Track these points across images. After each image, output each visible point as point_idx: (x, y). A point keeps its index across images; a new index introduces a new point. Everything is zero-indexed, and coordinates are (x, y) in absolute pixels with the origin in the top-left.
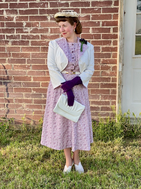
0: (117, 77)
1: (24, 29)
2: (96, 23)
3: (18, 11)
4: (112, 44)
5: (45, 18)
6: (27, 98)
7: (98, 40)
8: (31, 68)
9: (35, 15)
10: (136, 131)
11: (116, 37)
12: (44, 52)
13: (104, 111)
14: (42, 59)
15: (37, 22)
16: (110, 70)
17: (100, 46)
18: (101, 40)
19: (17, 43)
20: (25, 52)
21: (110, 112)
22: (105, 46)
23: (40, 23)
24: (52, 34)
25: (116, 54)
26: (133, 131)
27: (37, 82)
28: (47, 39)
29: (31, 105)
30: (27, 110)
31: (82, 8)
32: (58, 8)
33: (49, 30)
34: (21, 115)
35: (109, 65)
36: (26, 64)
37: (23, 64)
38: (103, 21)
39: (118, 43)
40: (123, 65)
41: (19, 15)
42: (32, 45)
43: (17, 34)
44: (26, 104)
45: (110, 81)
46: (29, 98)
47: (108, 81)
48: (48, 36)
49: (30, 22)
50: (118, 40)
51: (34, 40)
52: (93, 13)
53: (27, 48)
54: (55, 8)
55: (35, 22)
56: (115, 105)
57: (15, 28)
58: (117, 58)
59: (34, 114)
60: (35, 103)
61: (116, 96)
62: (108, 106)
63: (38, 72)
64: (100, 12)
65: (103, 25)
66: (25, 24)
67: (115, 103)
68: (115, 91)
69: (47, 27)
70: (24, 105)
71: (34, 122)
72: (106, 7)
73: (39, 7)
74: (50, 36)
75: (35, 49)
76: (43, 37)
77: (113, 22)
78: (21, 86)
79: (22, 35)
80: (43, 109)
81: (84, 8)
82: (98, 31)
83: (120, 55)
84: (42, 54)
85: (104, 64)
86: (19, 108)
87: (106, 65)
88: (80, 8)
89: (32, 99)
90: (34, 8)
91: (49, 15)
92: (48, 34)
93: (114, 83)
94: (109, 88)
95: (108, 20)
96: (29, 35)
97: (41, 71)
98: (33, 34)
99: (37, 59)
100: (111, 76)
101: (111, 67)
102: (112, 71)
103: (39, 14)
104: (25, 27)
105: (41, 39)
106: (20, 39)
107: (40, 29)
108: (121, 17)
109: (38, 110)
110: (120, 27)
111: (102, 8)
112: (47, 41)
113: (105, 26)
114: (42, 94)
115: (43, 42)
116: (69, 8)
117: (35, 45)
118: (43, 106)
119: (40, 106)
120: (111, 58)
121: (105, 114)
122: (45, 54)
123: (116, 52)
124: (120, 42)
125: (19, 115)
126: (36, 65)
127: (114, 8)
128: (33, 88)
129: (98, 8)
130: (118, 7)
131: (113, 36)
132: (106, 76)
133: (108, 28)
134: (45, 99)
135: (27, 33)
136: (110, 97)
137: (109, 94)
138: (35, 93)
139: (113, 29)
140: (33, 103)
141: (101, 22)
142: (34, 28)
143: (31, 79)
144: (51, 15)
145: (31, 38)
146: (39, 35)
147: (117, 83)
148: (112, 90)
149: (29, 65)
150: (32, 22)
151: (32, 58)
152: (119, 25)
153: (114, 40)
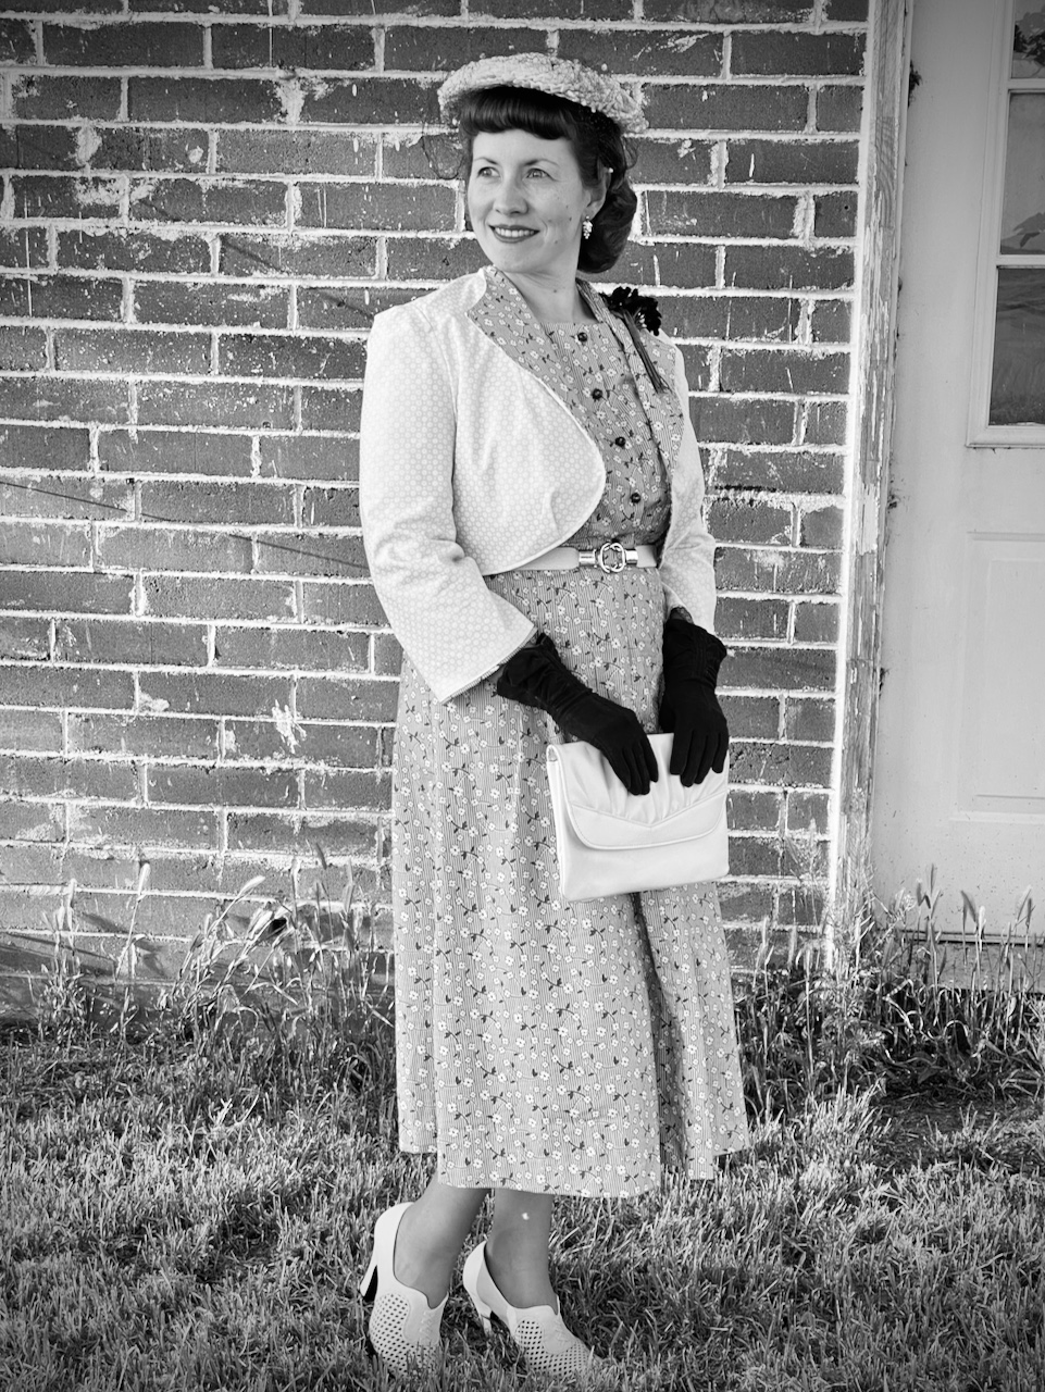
0: (843, 600)
1: (84, 181)
2: (683, 152)
3: (38, 38)
4: (805, 326)
5: (260, 100)
6: (94, 755)
7: (690, 293)
8: (130, 503)
9: (176, 73)
10: (981, 1045)
11: (838, 271)
12: (248, 380)
13: (730, 880)
14: (223, 430)
15: (191, 125)
16: (785, 541)
17: (703, 342)
18: (715, 294)
19: (18, 295)
20: (88, 376)
21: (779, 883)
22: (750, 347)
23: (214, 138)
24: (315, 235)
25: (838, 411)
26: (962, 1045)
27: (184, 621)
28: (272, 273)
29: (123, 812)
30: (95, 854)
31: (570, 25)
32: (371, 21)
33: (294, 199)
34: (36, 891)
35: (775, 500)
36: (89, 475)
37: (68, 474)
38: (735, 136)
39: (858, 323)
40: (893, 505)
41: (41, 68)
42: (142, 319)
43: (27, 223)
44: (85, 802)
45: (781, 634)
46: (107, 757)
47: (766, 633)
48: (281, 244)
49: (134, 125)
50: (855, 295)
51: (161, 277)
52: (658, 73)
53: (106, 341)
54: (343, 20)
55: (172, 125)
56: (822, 827)
57: (8, 174)
58: (840, 442)
59: (153, 883)
60: (156, 796)
61: (830, 750)
62: (761, 834)
63: (191, 539)
64: (716, 69)
65: (735, 173)
66: (88, 145)
67: (813, 811)
68: (817, 712)
69: (279, 177)
70: (69, 807)
71: (150, 952)
72: (765, 27)
73: (211, 8)
74: (298, 244)
75: (171, 347)
76: (241, 255)
77: (821, 149)
78: (49, 656)
79: (61, 235)
80: (226, 844)
81: (583, 32)
82: (694, 221)
83: (866, 420)
84: (229, 397)
85: (739, 488)
86: (27, 837)
87: (751, 502)
88: (548, 29)
89: (133, 762)
90: (171, 14)
91: (290, 74)
92: (281, 232)
93: (815, 648)
94: (771, 687)
95: (777, 129)
96: (123, 232)
97: (213, 536)
98: (156, 228)
99: (184, 429)
100: (795, 593)
101: (795, 519)
102: (804, 550)
103: (214, 62)
104: (88, 166)
105: (221, 270)
106: (47, 264)
107: (215, 187)
108: (886, 110)
109: (182, 857)
110: (874, 189)
111: (733, 33)
112: (269, 290)
113: (750, 183)
114: (222, 726)
115: (235, 297)
116: (457, 24)
117: (170, 321)
118: (226, 823)
119: (197, 823)
120: (797, 441)
121: (733, 898)
122: (257, 395)
123: (836, 392)
124: (873, 315)
125: (22, 888)
126: (175, 486)
127: (825, 34)
128: (143, 675)
129: (701, 36)
130: (865, 34)
131: (813, 269)
132: (748, 590)
133: (774, 199)
134: (247, 762)
135: (109, 217)
136: (781, 758)
137: (769, 738)
138: (166, 710)
139: (818, 207)
140: (146, 799)
141: (716, 147)
142: (162, 178)
143: (132, 595)
144: (307, 76)
145: (139, 261)
146: (208, 240)
147: (842, 649)
148: (796, 706)
149: (114, 485)
150: (149, 125)
151: (139, 428)
152: (869, 178)
153: (820, 297)
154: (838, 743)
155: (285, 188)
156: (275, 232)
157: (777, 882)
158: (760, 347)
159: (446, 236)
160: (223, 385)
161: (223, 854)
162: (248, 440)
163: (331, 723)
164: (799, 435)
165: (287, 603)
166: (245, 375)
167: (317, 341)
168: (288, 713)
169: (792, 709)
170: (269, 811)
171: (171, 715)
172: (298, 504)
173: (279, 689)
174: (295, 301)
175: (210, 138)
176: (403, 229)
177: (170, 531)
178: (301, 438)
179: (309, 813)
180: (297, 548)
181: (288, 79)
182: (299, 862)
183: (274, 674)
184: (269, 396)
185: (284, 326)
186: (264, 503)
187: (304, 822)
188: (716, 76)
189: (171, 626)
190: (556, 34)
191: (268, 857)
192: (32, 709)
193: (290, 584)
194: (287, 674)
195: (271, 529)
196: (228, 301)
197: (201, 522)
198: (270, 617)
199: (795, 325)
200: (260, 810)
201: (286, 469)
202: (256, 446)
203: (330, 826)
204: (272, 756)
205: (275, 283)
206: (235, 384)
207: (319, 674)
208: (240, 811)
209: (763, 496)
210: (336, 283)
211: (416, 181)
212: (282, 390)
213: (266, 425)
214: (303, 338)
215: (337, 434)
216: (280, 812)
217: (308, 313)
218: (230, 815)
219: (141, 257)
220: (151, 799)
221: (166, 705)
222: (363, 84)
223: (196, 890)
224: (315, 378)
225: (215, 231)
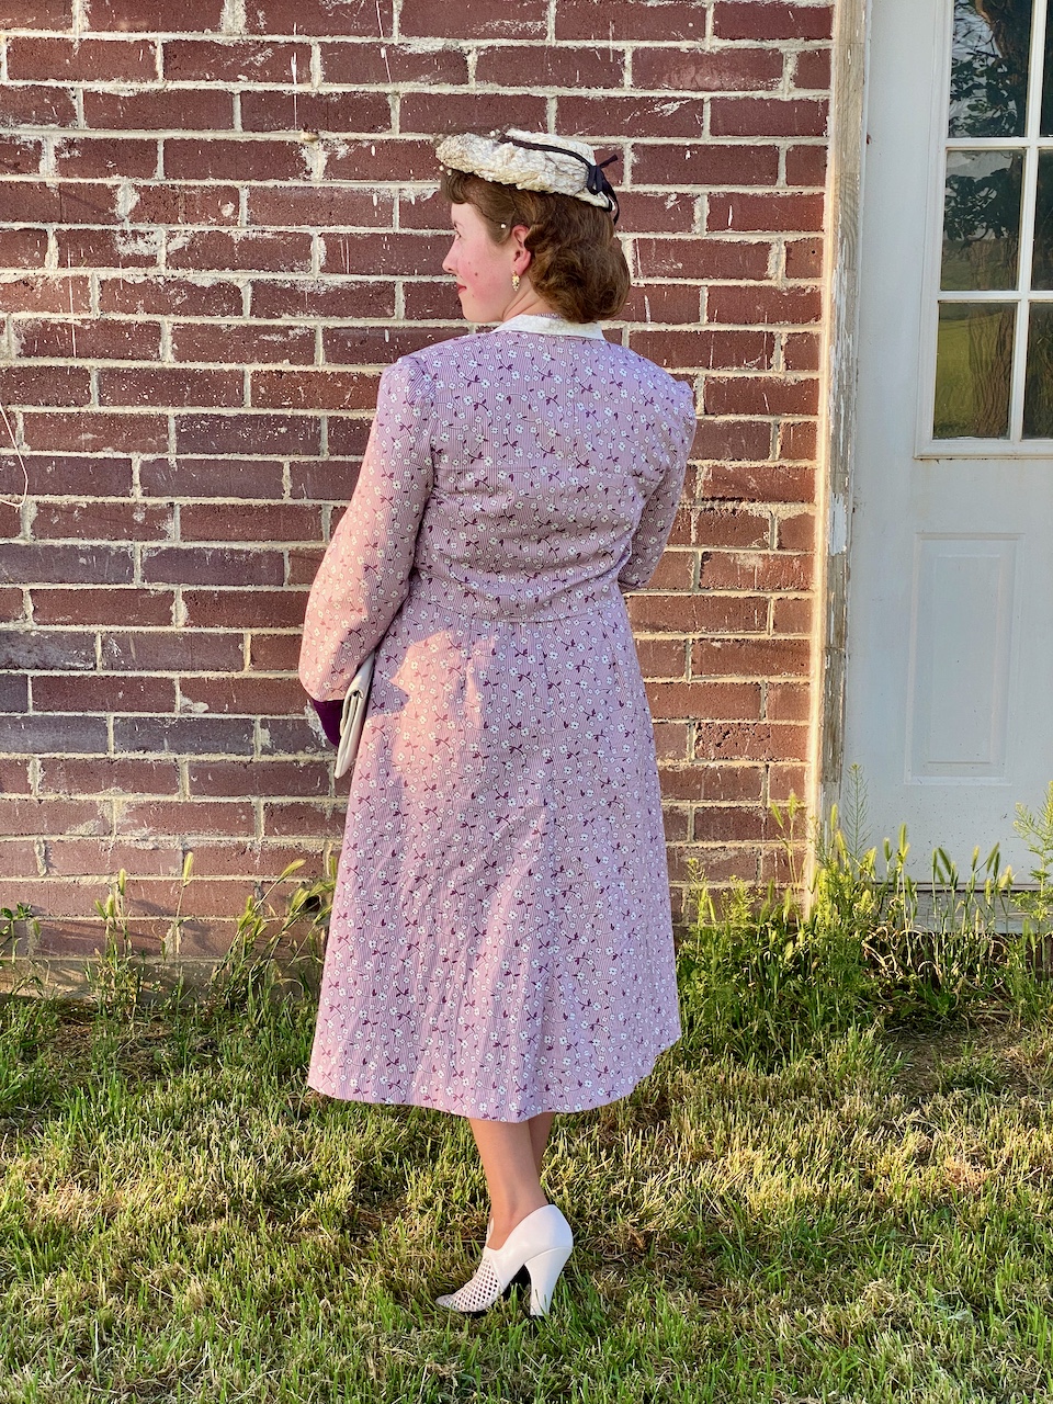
0: (817, 595)
1: (123, 233)
2: (669, 205)
3: (78, 105)
4: (779, 356)
6: (139, 755)
7: (677, 328)
8: (170, 525)
9: (208, 135)
11: (807, 307)
12: (279, 412)
13: (720, 844)
14: (256, 457)
15: (223, 183)
16: (764, 545)
17: (690, 371)
18: (699, 329)
19: (62, 337)
20: (128, 410)
21: (764, 847)
22: (730, 375)
23: (244, 195)
24: (338, 280)
25: (811, 429)
27: (221, 630)
28: (300, 315)
29: (166, 806)
30: (141, 846)
31: (566, 92)
32: (388, 88)
33: (319, 249)
34: (86, 881)
35: (756, 509)
36: (132, 500)
37: (112, 500)
38: (715, 190)
39: (826, 353)
40: (854, 511)
41: (82, 131)
42: (180, 359)
43: (70, 272)
44: (131, 798)
45: (762, 627)
46: (151, 756)
47: (748, 627)
48: (308, 289)
49: (169, 182)
50: (823, 328)
51: (197, 320)
52: (646, 134)
53: (146, 378)
54: (361, 88)
55: (206, 183)
56: (800, 794)
57: (51, 228)
58: (812, 457)
59: (196, 870)
60: (197, 790)
61: (806, 728)
62: (746, 804)
63: (227, 556)
64: (698, 132)
65: (715, 223)
66: (126, 200)
67: (795, 780)
68: (795, 694)
69: (306, 229)
70: (116, 802)
71: (197, 933)
72: (740, 94)
73: (239, 76)
74: (323, 289)
75: (207, 383)
76: (271, 299)
77: (791, 201)
78: (95, 666)
79: (102, 283)
80: (263, 832)
81: (579, 99)
82: (680, 265)
83: (834, 439)
84: (261, 427)
85: (722, 499)
86: (77, 833)
87: (734, 511)
88: (548, 96)
89: (175, 760)
90: (203, 82)
91: (314, 136)
93: (792, 638)
94: (753, 674)
95: (752, 184)
96: (161, 280)
97: (248, 553)
98: (192, 275)
99: (220, 457)
100: (773, 591)
101: (773, 526)
102: (780, 552)
103: (243, 125)
104: (127, 220)
105: (252, 313)
106: (90, 310)
107: (246, 239)
108: (849, 166)
109: (222, 845)
110: (839, 236)
111: (712, 100)
112: (297, 331)
113: (729, 231)
114: (257, 725)
115: (267, 338)
116: (466, 92)
117: (205, 360)
118: (263, 813)
119: (236, 813)
120: (774, 457)
121: (724, 861)
122: (286, 425)
123: (807, 414)
124: (839, 346)
125: (72, 879)
126: (214, 508)
127: (793, 101)
128: (184, 681)
129: (684, 103)
130: (827, 100)
131: (785, 306)
132: (732, 589)
133: (750, 245)
134: (282, 757)
135: (147, 266)
136: (763, 736)
137: (752, 719)
138: (205, 712)
139: (788, 251)
140: (188, 793)
141: (699, 199)
142: (196, 230)
143: (173, 608)
144: (329, 138)
145: (176, 306)
146: (240, 285)
147: (816, 638)
148: (775, 689)
149: (155, 509)
150: (183, 183)
151: (178, 457)
152: (835, 226)
153: (792, 331)
154: (814, 722)
155: (310, 239)
156: (302, 278)
157: (760, 845)
158: (740, 375)
160: (256, 417)
161: (260, 841)
162: (280, 465)
164: (775, 451)
166: (276, 407)
167: (341, 375)
169: (772, 692)
170: (302, 800)
171: (212, 716)
172: (326, 522)
174: (321, 339)
175: (241, 194)
176: (419, 274)
177: (208, 550)
178: (327, 462)
179: (340, 800)
181: (312, 141)
182: (331, 845)
184: (298, 426)
185: (311, 361)
186: (295, 522)
187: (335, 809)
188: (698, 137)
189: (210, 635)
190: (555, 101)
191: (302, 841)
192: (81, 714)
195: (302, 545)
196: (260, 340)
197: (237, 540)
199: (770, 356)
200: (294, 799)
201: (315, 491)
202: (287, 471)
204: (304, 750)
205: (302, 325)
206: (268, 415)
208: (275, 800)
209: (744, 505)
210: (359, 324)
212: (310, 420)
213: (296, 451)
214: (329, 373)
216: (312, 800)
217: (334, 351)
218: (266, 804)
219: (178, 302)
220: (193, 793)
221: (206, 707)
222: (381, 145)
223: (236, 874)
224: (341, 408)
225: (248, 277)
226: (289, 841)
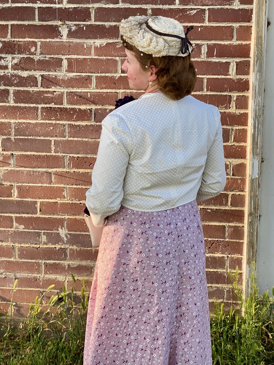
0: (247, 193)
5: (54, 31)
8: (12, 162)
9: (26, 23)
11: (244, 86)
12: (50, 122)
14: (42, 138)
15: (31, 40)
18: (203, 94)
21: (226, 287)
23: (39, 44)
24: (72, 75)
25: (245, 131)
27: (30, 200)
28: (58, 87)
29: (9, 262)
31: (155, 7)
32: (90, 6)
33: (65, 63)
38: (209, 42)
39: (251, 103)
40: (262, 162)
42: (16, 102)
45: (226, 205)
46: (4, 244)
47: (221, 204)
48: (61, 78)
49: (13, 40)
50: (250, 94)
51: (22, 89)
53: (4, 109)
54: (81, 6)
55: (25, 40)
56: (240, 268)
58: (245, 141)
59: (19, 285)
60: (20, 257)
61: (243, 243)
62: (220, 270)
63: (32, 173)
64: (203, 21)
65: (210, 54)
67: (238, 263)
68: (239, 231)
69: (60, 56)
71: (18, 308)
72: (219, 7)
73: (38, 2)
74: (66, 78)
75: (25, 111)
76: (47, 81)
77: (238, 47)
80: (43, 273)
81: (159, 9)
83: (254, 135)
84: (44, 127)
88: (148, 8)
89: (13, 246)
90: (25, 4)
91: (63, 23)
92: (61, 74)
93: (237, 209)
94: (223, 222)
95: (223, 40)
96: (9, 74)
97: (39, 172)
98: (20, 73)
99: (29, 138)
100: (230, 191)
101: (230, 167)
102: (233, 177)
103: (39, 19)
105: (41, 86)
107: (39, 60)
108: (260, 34)
109: (29, 277)
110: (256, 59)
111: (209, 9)
112: (57, 93)
113: (215, 58)
114: (42, 234)
115: (46, 95)
116: (118, 7)
117: (25, 103)
118: (43, 266)
119: (34, 266)
120: (231, 141)
122: (53, 127)
123: (244, 125)
124: (256, 100)
126: (27, 156)
127: (239, 9)
128: (16, 217)
129: (198, 10)
130: (252, 9)
131: (236, 85)
133: (223, 63)
134: (50, 246)
135: (5, 69)
136: (226, 245)
137: (222, 239)
138: (24, 229)
139: (237, 65)
140: (17, 258)
141: (203, 46)
142: (22, 57)
143: (12, 191)
144: (69, 23)
145: (15, 83)
146: (37, 77)
147: (246, 210)
148: (231, 228)
149: (6, 155)
150: (17, 40)
151: (15, 137)
152: (254, 56)
153: (238, 95)
154: (245, 241)
155: (62, 60)
156: (59, 74)
157: (225, 286)
159: (115, 75)
160: (42, 123)
161: (42, 276)
162: (51, 141)
163: (78, 233)
164: (231, 139)
165: (63, 194)
166: (49, 120)
167: (73, 109)
168: (64, 230)
170: (57, 262)
171: (25, 230)
172: (67, 162)
173: (60, 222)
174: (66, 96)
175: (38, 44)
176: (100, 73)
177: (25, 171)
178: (67, 140)
179: (71, 262)
180: (66, 176)
181: (63, 25)
182: (67, 278)
183: (59, 217)
184: (57, 127)
185: (62, 104)
186: (56, 162)
187: (69, 265)
188: (203, 23)
189: (25, 201)
190: (150, 10)
191: (57, 277)
193: (64, 188)
194: (63, 217)
195: (58, 170)
196: (44, 96)
197: (35, 168)
198: (58, 199)
199: (230, 104)
200: (55, 262)
201: (63, 150)
202: (53, 143)
203: (78, 267)
204: (58, 244)
205: (59, 91)
206: (46, 123)
207: (74, 217)
208: (48, 262)
210: (79, 90)
211: (105, 57)
212: (61, 125)
213: (56, 136)
214: (68, 108)
215: (79, 139)
216: (61, 262)
217: (70, 100)
218: (45, 263)
219: (15, 82)
220: (19, 258)
221: (23, 227)
222: (87, 26)
223: (34, 288)
224: (72, 121)
225: (40, 74)
226: (53, 276)
